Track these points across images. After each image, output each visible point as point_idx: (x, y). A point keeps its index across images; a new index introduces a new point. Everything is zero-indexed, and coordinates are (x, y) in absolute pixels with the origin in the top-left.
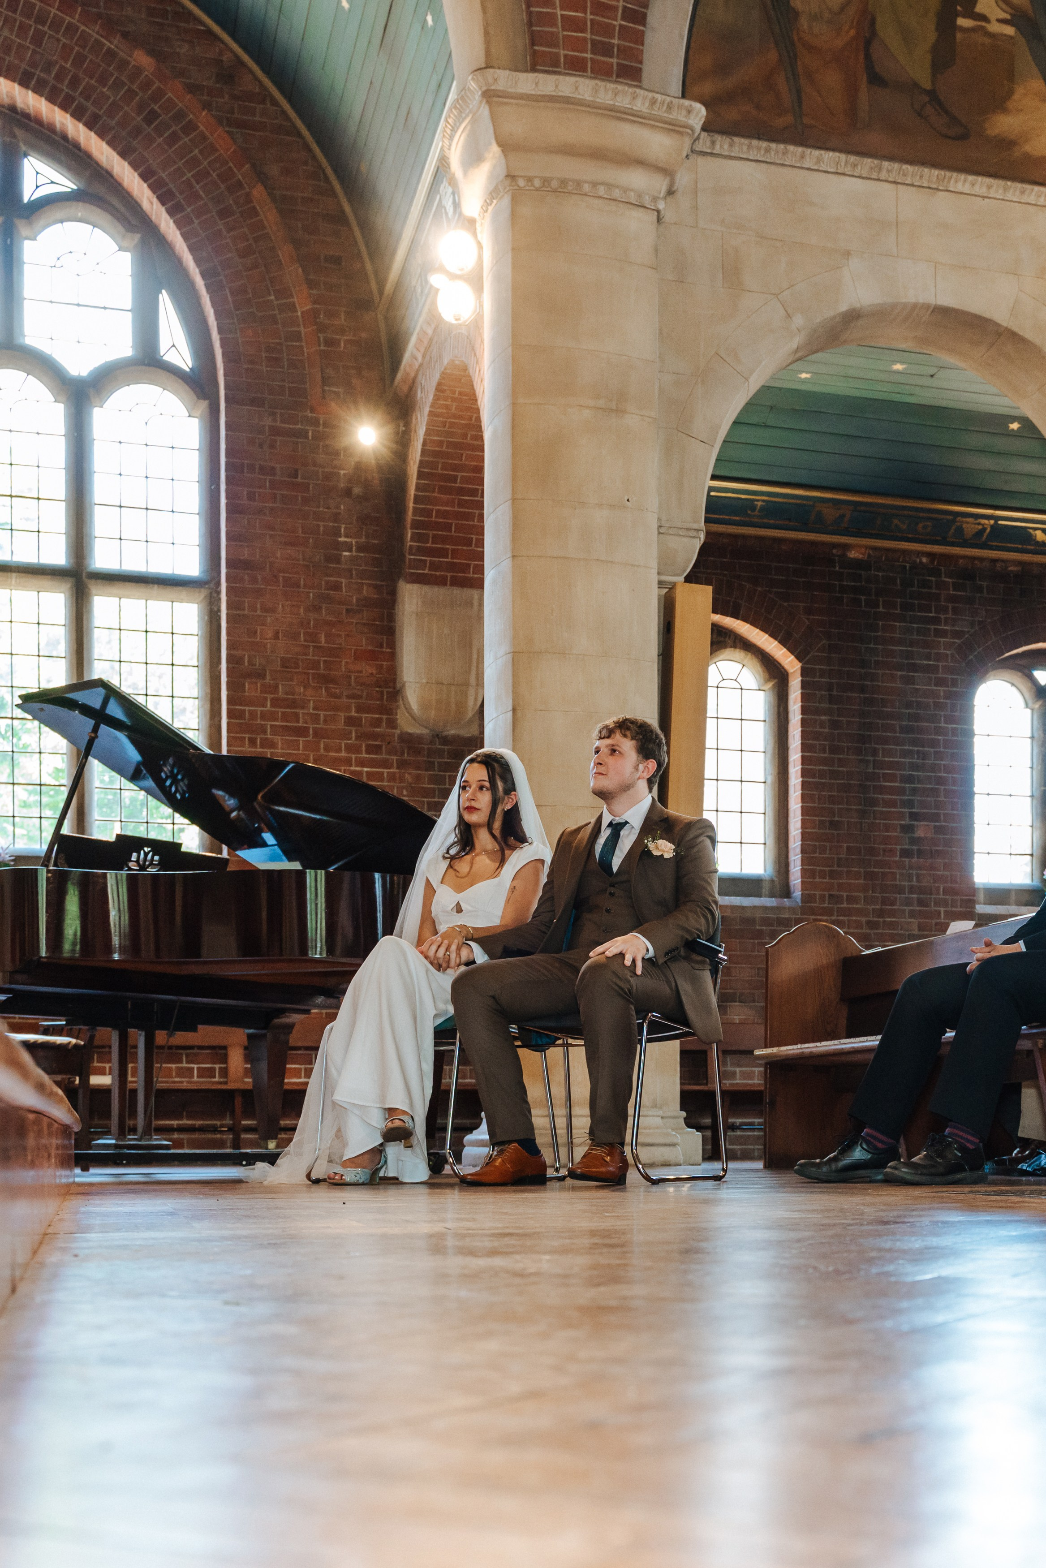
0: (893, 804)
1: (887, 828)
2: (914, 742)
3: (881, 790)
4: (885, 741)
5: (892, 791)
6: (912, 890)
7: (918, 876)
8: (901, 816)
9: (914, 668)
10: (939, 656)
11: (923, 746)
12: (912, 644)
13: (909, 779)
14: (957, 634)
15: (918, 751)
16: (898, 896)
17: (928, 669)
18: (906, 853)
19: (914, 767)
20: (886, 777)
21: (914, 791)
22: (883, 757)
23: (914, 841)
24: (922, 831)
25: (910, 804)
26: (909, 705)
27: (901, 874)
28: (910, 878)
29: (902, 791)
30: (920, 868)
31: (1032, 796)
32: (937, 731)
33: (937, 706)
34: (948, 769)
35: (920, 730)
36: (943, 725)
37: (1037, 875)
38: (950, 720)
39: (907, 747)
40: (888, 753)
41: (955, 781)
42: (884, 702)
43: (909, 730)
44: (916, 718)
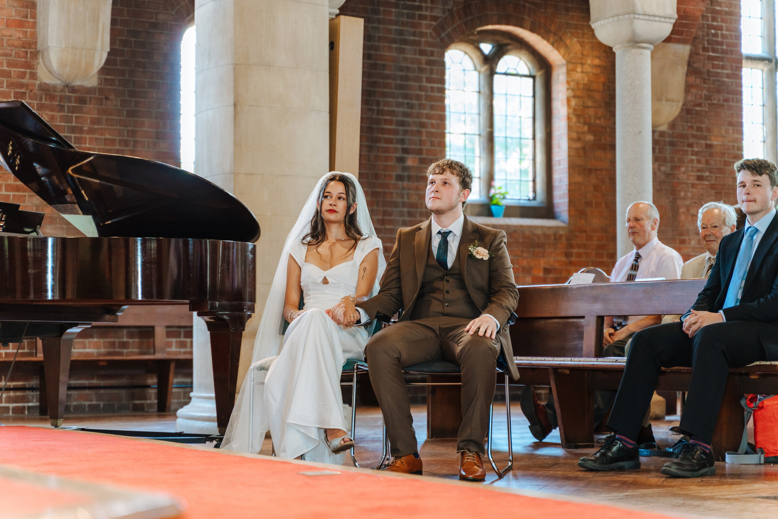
0: (390, 141)
1: (387, 159)
2: (406, 96)
3: (383, 131)
4: (385, 95)
5: (389, 131)
6: (404, 204)
7: (408, 194)
8: (396, 150)
9: (404, 42)
10: (422, 35)
11: (411, 99)
12: (404, 24)
13: (402, 123)
14: (434, 18)
15: (408, 104)
16: (394, 209)
17: (413, 43)
18: (400, 178)
19: (406, 115)
20: (386, 122)
21: (406, 132)
22: (384, 106)
23: (405, 169)
24: (411, 161)
25: (402, 141)
26: (401, 69)
27: (396, 193)
28: (402, 196)
29: (396, 132)
30: (410, 189)
31: (480, 135)
32: (421, 88)
33: (421, 70)
34: (428, 117)
35: (409, 88)
36: (424, 84)
37: (484, 192)
38: (429, 80)
39: (400, 100)
40: (387, 104)
41: (433, 126)
42: (384, 67)
43: (401, 87)
44: (406, 78)
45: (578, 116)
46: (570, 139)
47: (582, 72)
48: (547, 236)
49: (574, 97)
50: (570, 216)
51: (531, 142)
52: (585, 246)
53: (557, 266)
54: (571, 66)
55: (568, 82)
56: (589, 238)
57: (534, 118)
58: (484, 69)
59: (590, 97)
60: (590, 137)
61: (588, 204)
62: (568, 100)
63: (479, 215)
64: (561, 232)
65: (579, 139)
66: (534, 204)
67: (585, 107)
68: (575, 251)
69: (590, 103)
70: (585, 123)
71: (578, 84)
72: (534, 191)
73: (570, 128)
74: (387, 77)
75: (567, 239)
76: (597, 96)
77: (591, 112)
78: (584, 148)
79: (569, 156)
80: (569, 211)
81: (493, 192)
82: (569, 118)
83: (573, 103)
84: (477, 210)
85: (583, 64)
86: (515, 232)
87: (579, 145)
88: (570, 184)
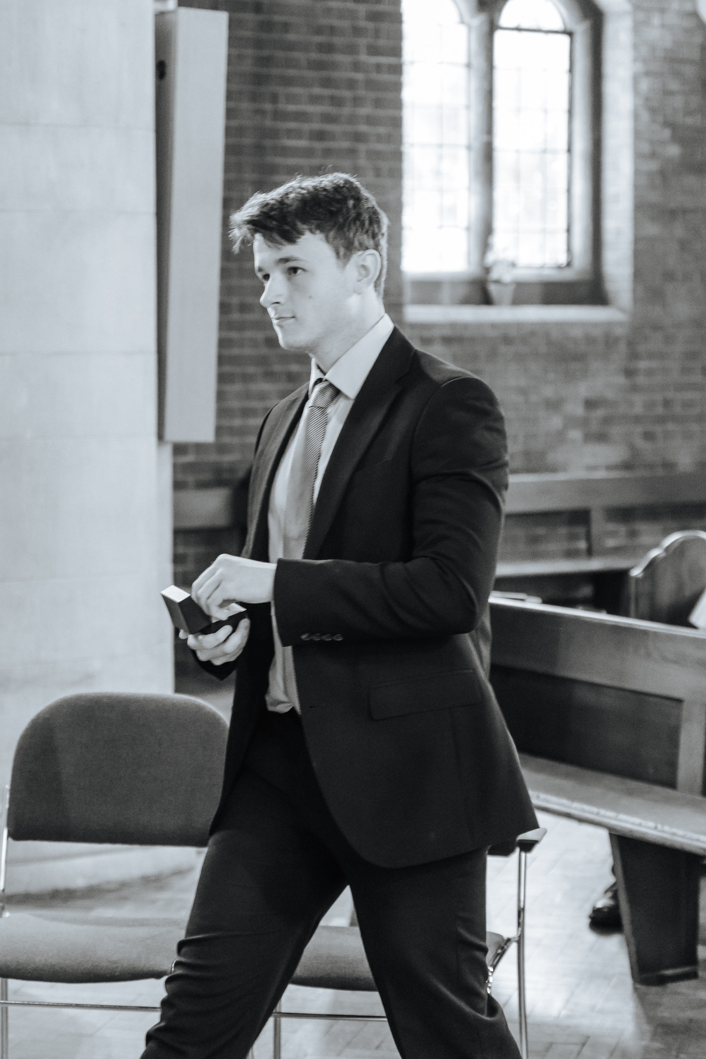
2: (327, 83)
4: (288, 82)
5: (295, 152)
11: (337, 87)
13: (320, 136)
15: (331, 97)
19: (328, 118)
20: (290, 133)
21: (328, 152)
22: (287, 103)
26: (319, 31)
31: (469, 148)
32: (356, 67)
33: (357, 31)
34: (370, 120)
35: (333, 66)
36: (364, 58)
37: (475, 257)
38: (373, 51)
39: (317, 90)
40: (291, 99)
41: (379, 138)
42: (286, 27)
43: (320, 66)
44: (329, 48)
45: (653, 111)
46: (638, 156)
47: (663, 26)
48: (590, 340)
49: (647, 74)
50: (636, 299)
51: (563, 157)
52: (661, 356)
53: (610, 394)
54: (641, 16)
55: (636, 47)
56: (669, 340)
57: (570, 112)
58: (479, 21)
59: (677, 74)
60: (674, 151)
61: (669, 276)
62: (636, 80)
63: (466, 301)
64: (619, 331)
65: (653, 155)
66: (568, 275)
67: (667, 93)
68: (643, 364)
69: (674, 85)
70: (667, 124)
71: (653, 49)
72: (569, 250)
73: (638, 135)
74: (291, 47)
75: (631, 344)
76: (690, 71)
77: (678, 102)
78: (663, 173)
79: (637, 187)
80: (635, 291)
81: (491, 258)
82: (636, 116)
83: (645, 85)
84: (463, 291)
85: (662, 11)
86: (533, 334)
87: (653, 166)
88: (637, 240)
